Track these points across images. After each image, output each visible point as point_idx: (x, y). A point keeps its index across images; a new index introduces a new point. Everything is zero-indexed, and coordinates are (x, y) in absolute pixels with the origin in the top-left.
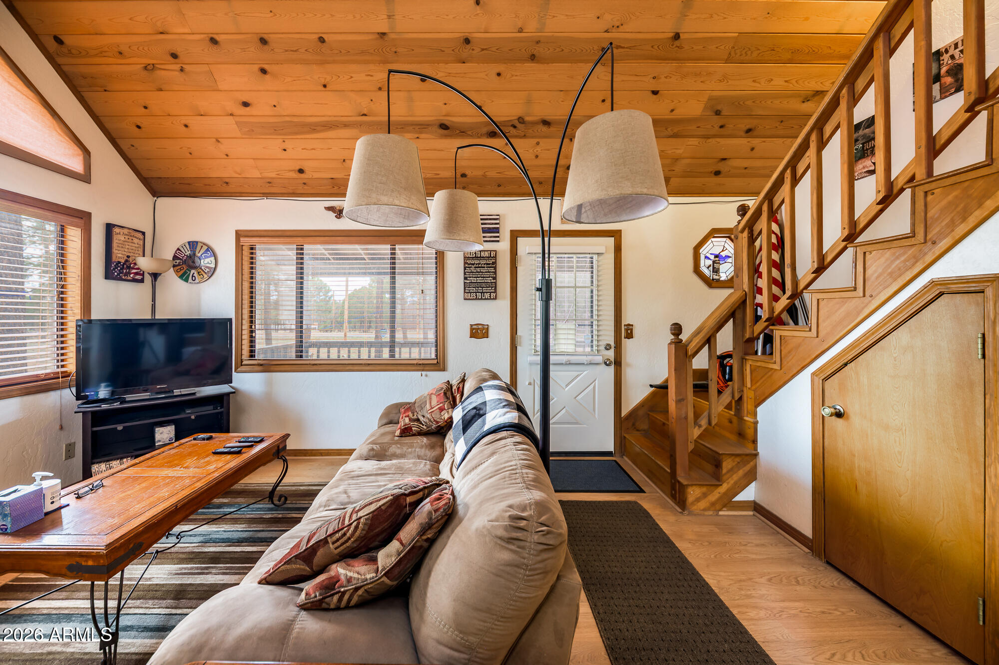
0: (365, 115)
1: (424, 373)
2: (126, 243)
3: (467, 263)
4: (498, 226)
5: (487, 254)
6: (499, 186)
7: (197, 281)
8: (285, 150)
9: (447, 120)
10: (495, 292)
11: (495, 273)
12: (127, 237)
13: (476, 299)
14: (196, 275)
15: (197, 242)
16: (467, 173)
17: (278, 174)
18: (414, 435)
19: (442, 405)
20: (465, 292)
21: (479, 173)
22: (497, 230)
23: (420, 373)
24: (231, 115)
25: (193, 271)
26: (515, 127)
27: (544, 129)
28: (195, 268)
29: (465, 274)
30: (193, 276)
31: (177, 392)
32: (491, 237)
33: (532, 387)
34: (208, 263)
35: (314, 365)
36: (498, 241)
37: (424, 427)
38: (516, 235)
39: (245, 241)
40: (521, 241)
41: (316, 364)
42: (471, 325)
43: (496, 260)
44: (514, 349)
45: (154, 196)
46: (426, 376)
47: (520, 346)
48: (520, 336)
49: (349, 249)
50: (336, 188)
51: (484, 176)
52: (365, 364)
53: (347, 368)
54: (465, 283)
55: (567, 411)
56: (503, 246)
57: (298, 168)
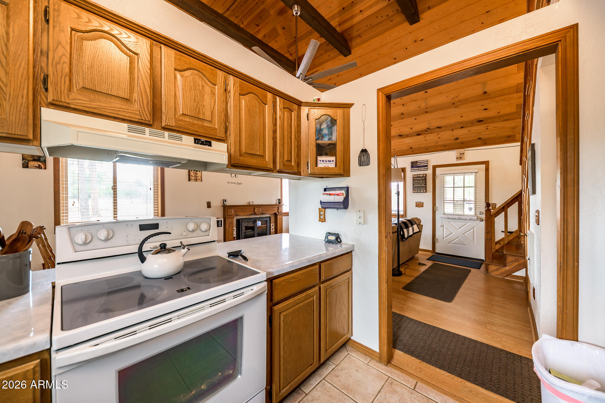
3: (414, 179)
4: (427, 164)
5: (422, 176)
6: (427, 149)
9: (401, 134)
10: (426, 189)
11: (426, 183)
13: (418, 192)
16: (412, 147)
20: (413, 190)
21: (417, 146)
22: (427, 166)
26: (427, 131)
27: (439, 129)
29: (413, 183)
32: (424, 169)
33: (442, 227)
36: (427, 170)
38: (435, 167)
40: (438, 170)
42: (416, 202)
43: (426, 178)
44: (434, 212)
47: (437, 211)
48: (437, 207)
51: (419, 147)
54: (413, 187)
55: (459, 239)
56: (429, 172)
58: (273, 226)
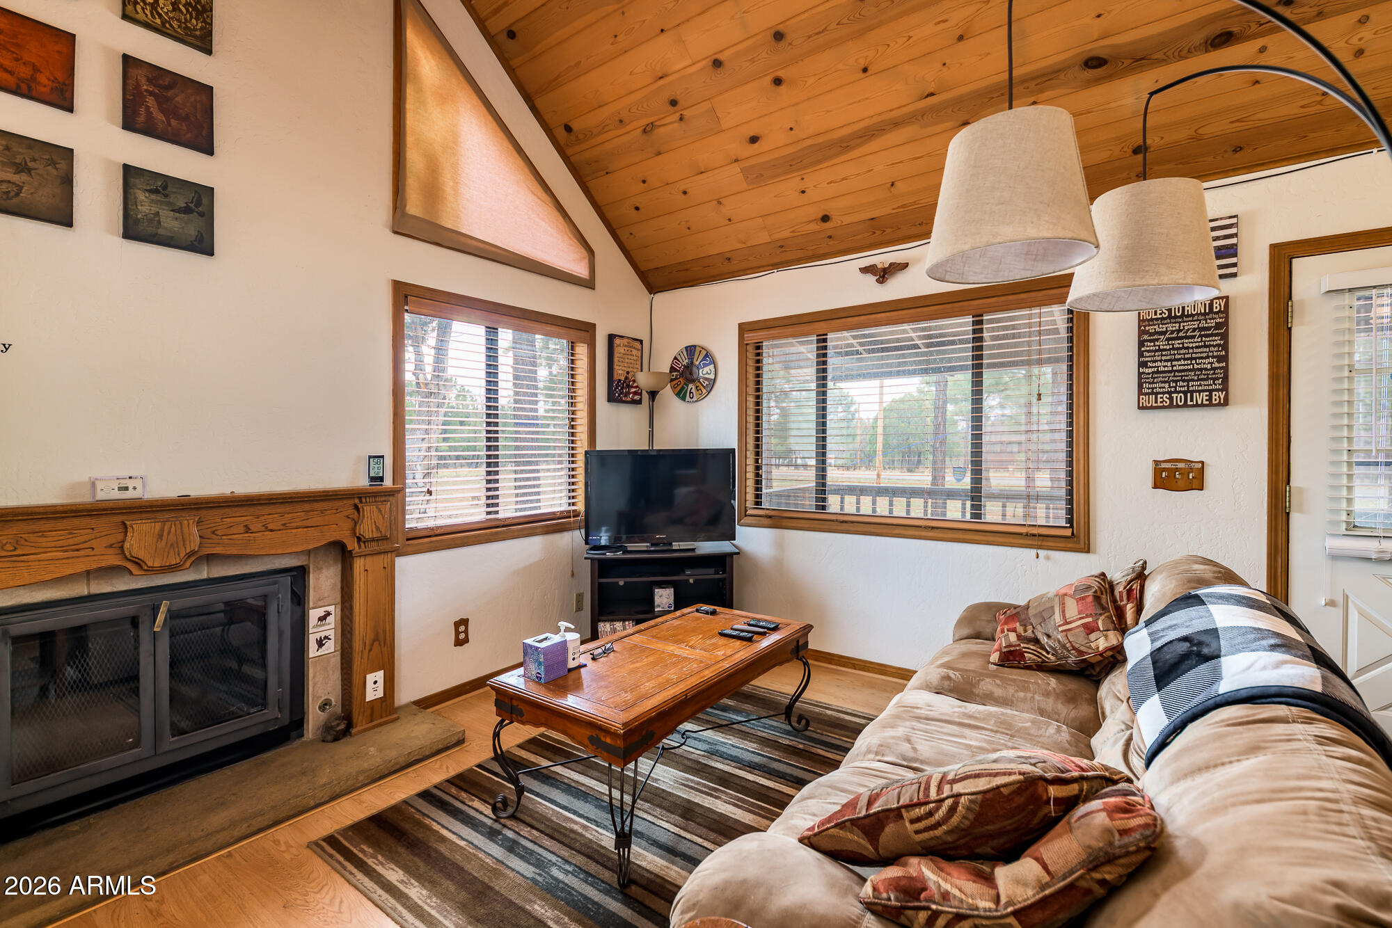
0: (932, 94)
1: (1042, 553)
2: (626, 357)
3: (1147, 333)
4: (1233, 241)
5: (1200, 309)
7: (695, 399)
8: (803, 192)
9: (1102, 47)
10: (1225, 388)
11: (1225, 347)
12: (626, 349)
13: (1171, 406)
14: (693, 390)
15: (695, 346)
17: (793, 232)
18: (1028, 668)
19: (1090, 619)
20: (1140, 393)
21: (1183, 134)
22: (1231, 251)
23: (1034, 552)
24: (736, 161)
25: (691, 386)
28: (693, 381)
29: (1141, 354)
30: (690, 392)
31: (676, 545)
33: (1338, 611)
34: (707, 373)
35: (843, 522)
36: (1234, 275)
37: (1050, 656)
38: (1290, 251)
39: (751, 337)
40: (1304, 265)
41: (846, 522)
42: (1156, 462)
43: (1227, 318)
44: (1281, 519)
45: (651, 293)
46: (1048, 558)
47: (1300, 511)
48: (1301, 490)
49: (892, 333)
50: (878, 233)
51: (1197, 138)
52: (926, 527)
54: (1140, 374)
56: (1248, 285)
57: (820, 215)
58: (331, 619)
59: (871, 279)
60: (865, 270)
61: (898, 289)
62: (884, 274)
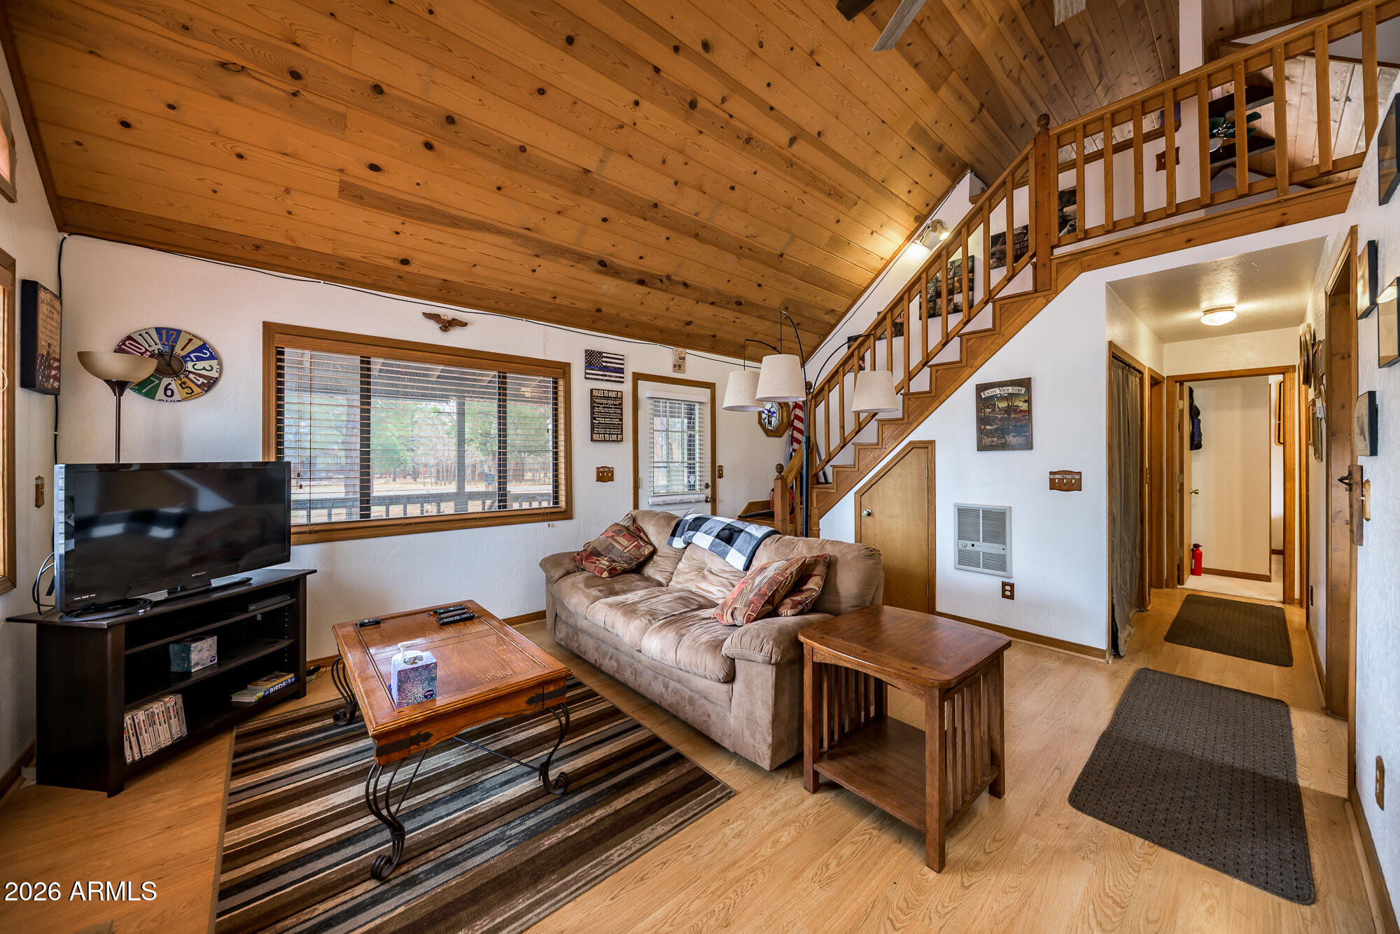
0: (529, 230)
1: (551, 523)
2: (48, 320)
3: (595, 402)
5: (614, 395)
6: (626, 327)
7: (177, 396)
8: (397, 233)
9: (607, 259)
10: (622, 434)
11: (622, 414)
12: (49, 308)
13: (605, 440)
14: (174, 386)
15: (179, 332)
16: (603, 309)
17: (364, 257)
18: (620, 574)
20: (592, 434)
21: (613, 311)
22: (621, 371)
23: (546, 524)
25: (167, 381)
26: (661, 281)
27: (682, 288)
28: (175, 374)
29: (592, 414)
30: (166, 389)
32: (617, 377)
34: (204, 368)
36: (623, 382)
38: (637, 377)
39: (278, 339)
40: (642, 384)
41: (410, 524)
42: (597, 468)
43: (621, 401)
44: (637, 489)
45: (62, 231)
46: (553, 526)
47: (642, 486)
48: (641, 478)
50: (444, 291)
51: (618, 315)
52: (481, 519)
53: (457, 525)
54: (592, 423)
56: (626, 388)
57: (402, 257)
59: (434, 326)
60: (429, 316)
61: (455, 339)
62: (447, 325)
